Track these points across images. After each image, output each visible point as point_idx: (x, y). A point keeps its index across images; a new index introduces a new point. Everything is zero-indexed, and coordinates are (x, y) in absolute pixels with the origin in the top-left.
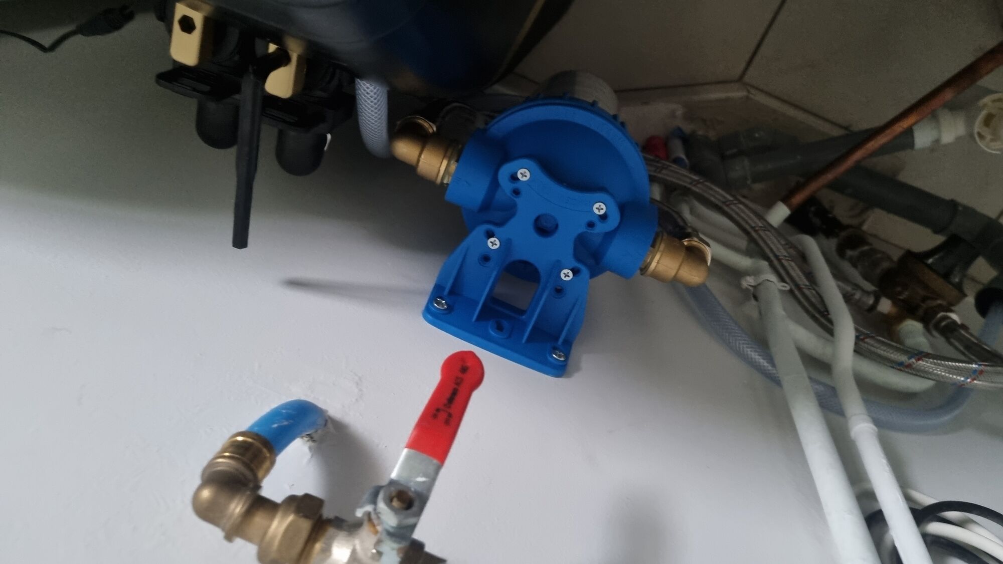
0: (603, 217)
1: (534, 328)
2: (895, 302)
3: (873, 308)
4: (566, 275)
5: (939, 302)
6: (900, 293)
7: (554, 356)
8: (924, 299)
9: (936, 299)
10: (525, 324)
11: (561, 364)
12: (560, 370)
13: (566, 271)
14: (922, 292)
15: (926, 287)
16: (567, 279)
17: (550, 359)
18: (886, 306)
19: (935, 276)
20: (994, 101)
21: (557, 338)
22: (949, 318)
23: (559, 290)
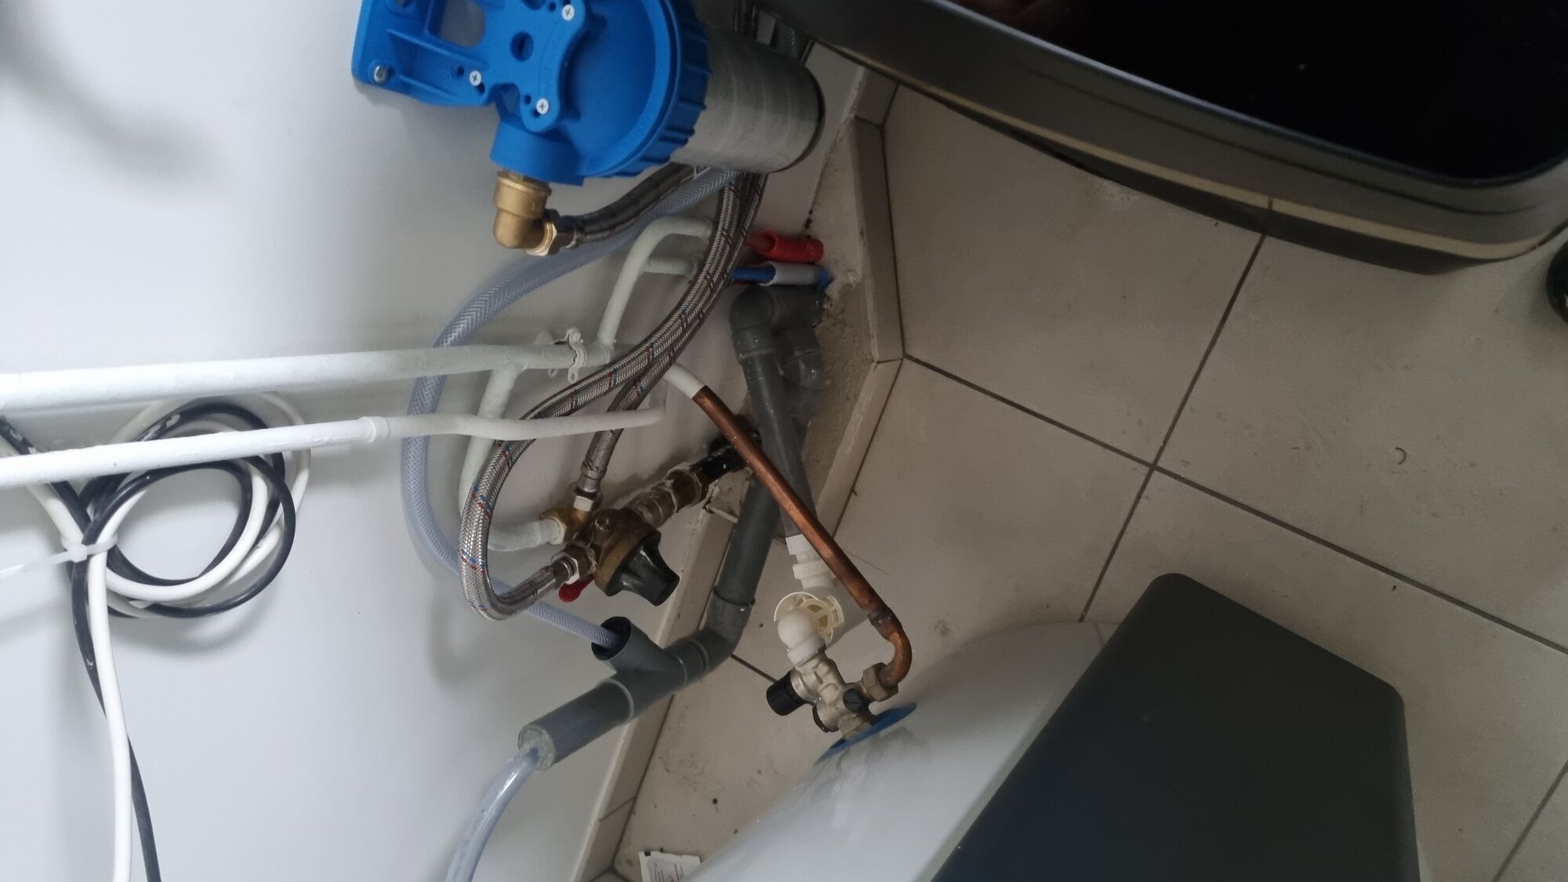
0: (536, 114)
1: (415, 47)
2: (590, 517)
3: (580, 492)
4: (475, 78)
5: (594, 563)
6: (601, 523)
7: (378, 68)
8: (593, 546)
9: (597, 560)
10: (417, 33)
11: (369, 76)
12: (362, 73)
13: (479, 77)
14: (605, 545)
15: (610, 549)
16: (471, 79)
17: (374, 62)
18: (583, 505)
19: (622, 556)
20: (835, 611)
21: (409, 74)
22: (573, 572)
23: (461, 72)
